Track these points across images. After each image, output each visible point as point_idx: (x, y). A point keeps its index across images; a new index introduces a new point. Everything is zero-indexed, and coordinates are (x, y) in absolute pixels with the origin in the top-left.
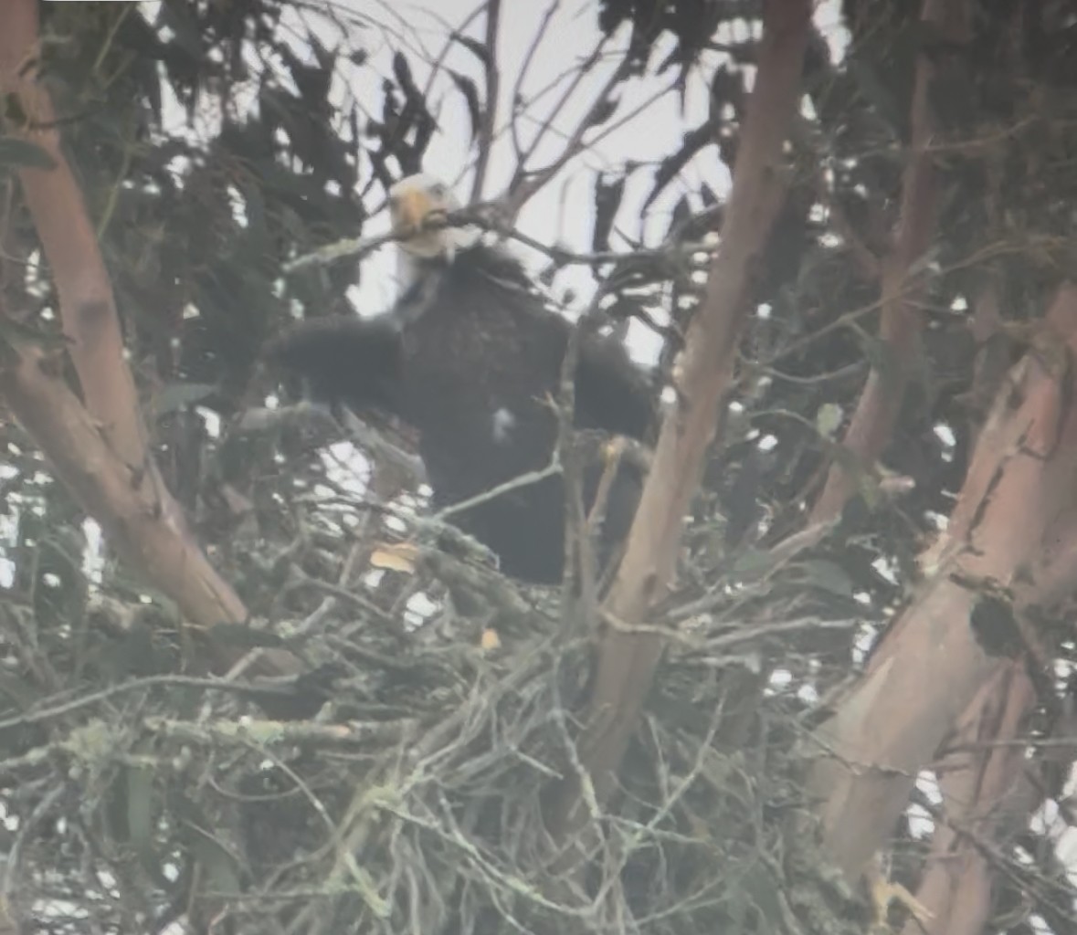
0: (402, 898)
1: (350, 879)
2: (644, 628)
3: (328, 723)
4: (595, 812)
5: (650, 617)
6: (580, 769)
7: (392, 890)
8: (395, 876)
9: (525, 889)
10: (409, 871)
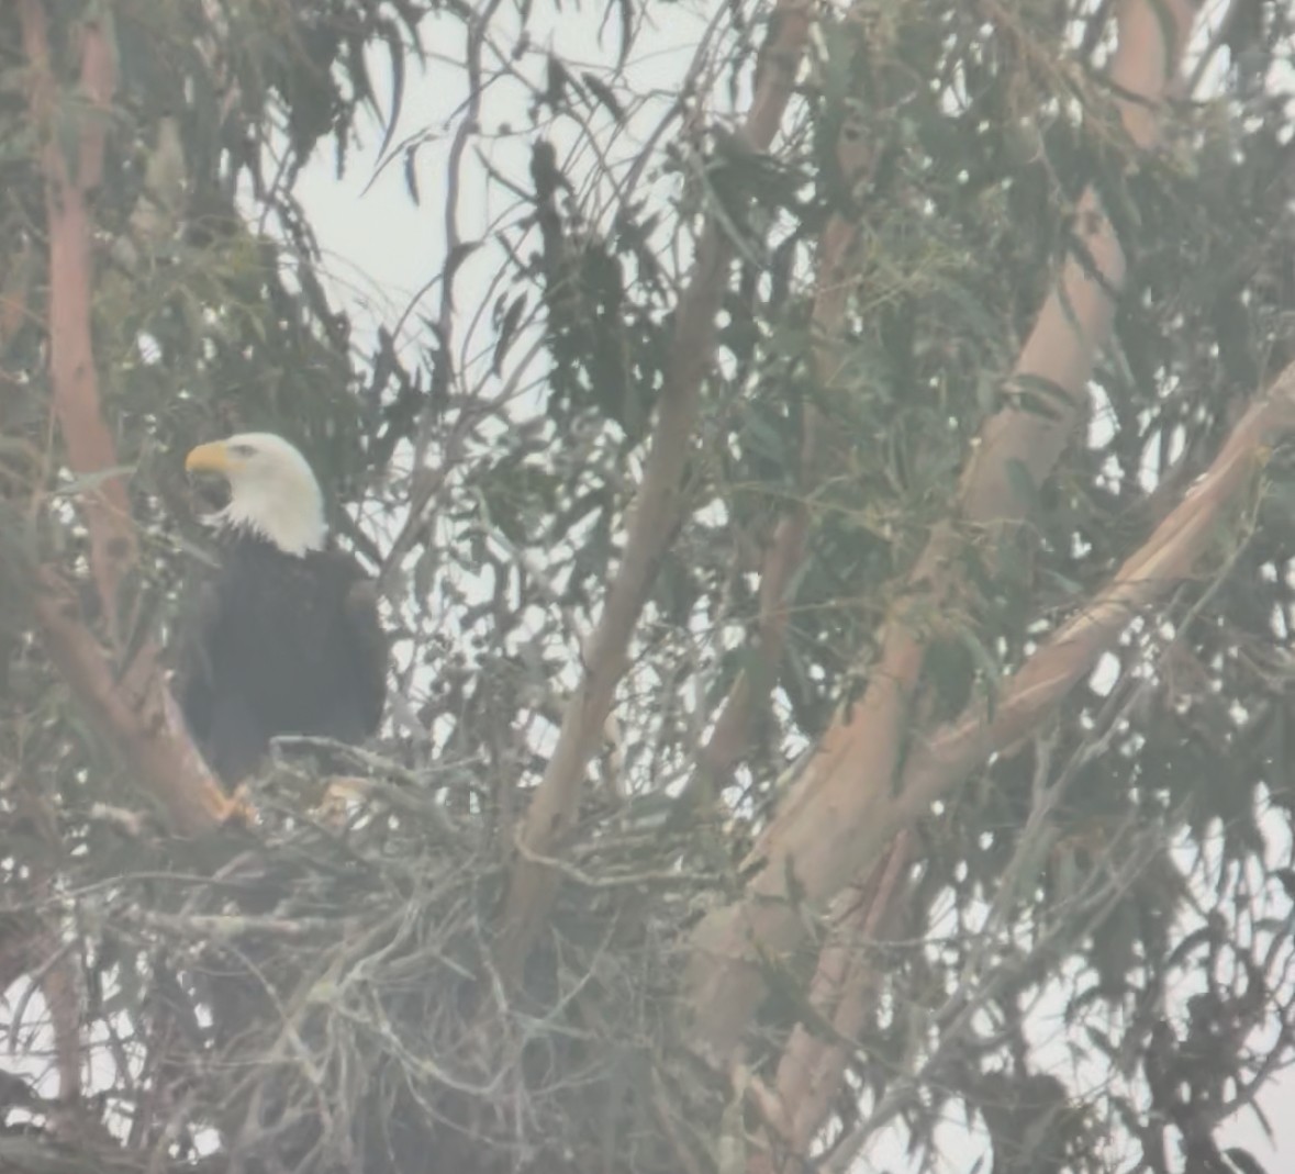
0: (333, 1069)
1: (290, 1051)
2: (548, 861)
3: (282, 918)
4: (503, 1006)
5: (553, 850)
6: (492, 969)
7: (326, 1062)
8: (329, 1050)
9: (438, 1073)
10: (341, 1046)
